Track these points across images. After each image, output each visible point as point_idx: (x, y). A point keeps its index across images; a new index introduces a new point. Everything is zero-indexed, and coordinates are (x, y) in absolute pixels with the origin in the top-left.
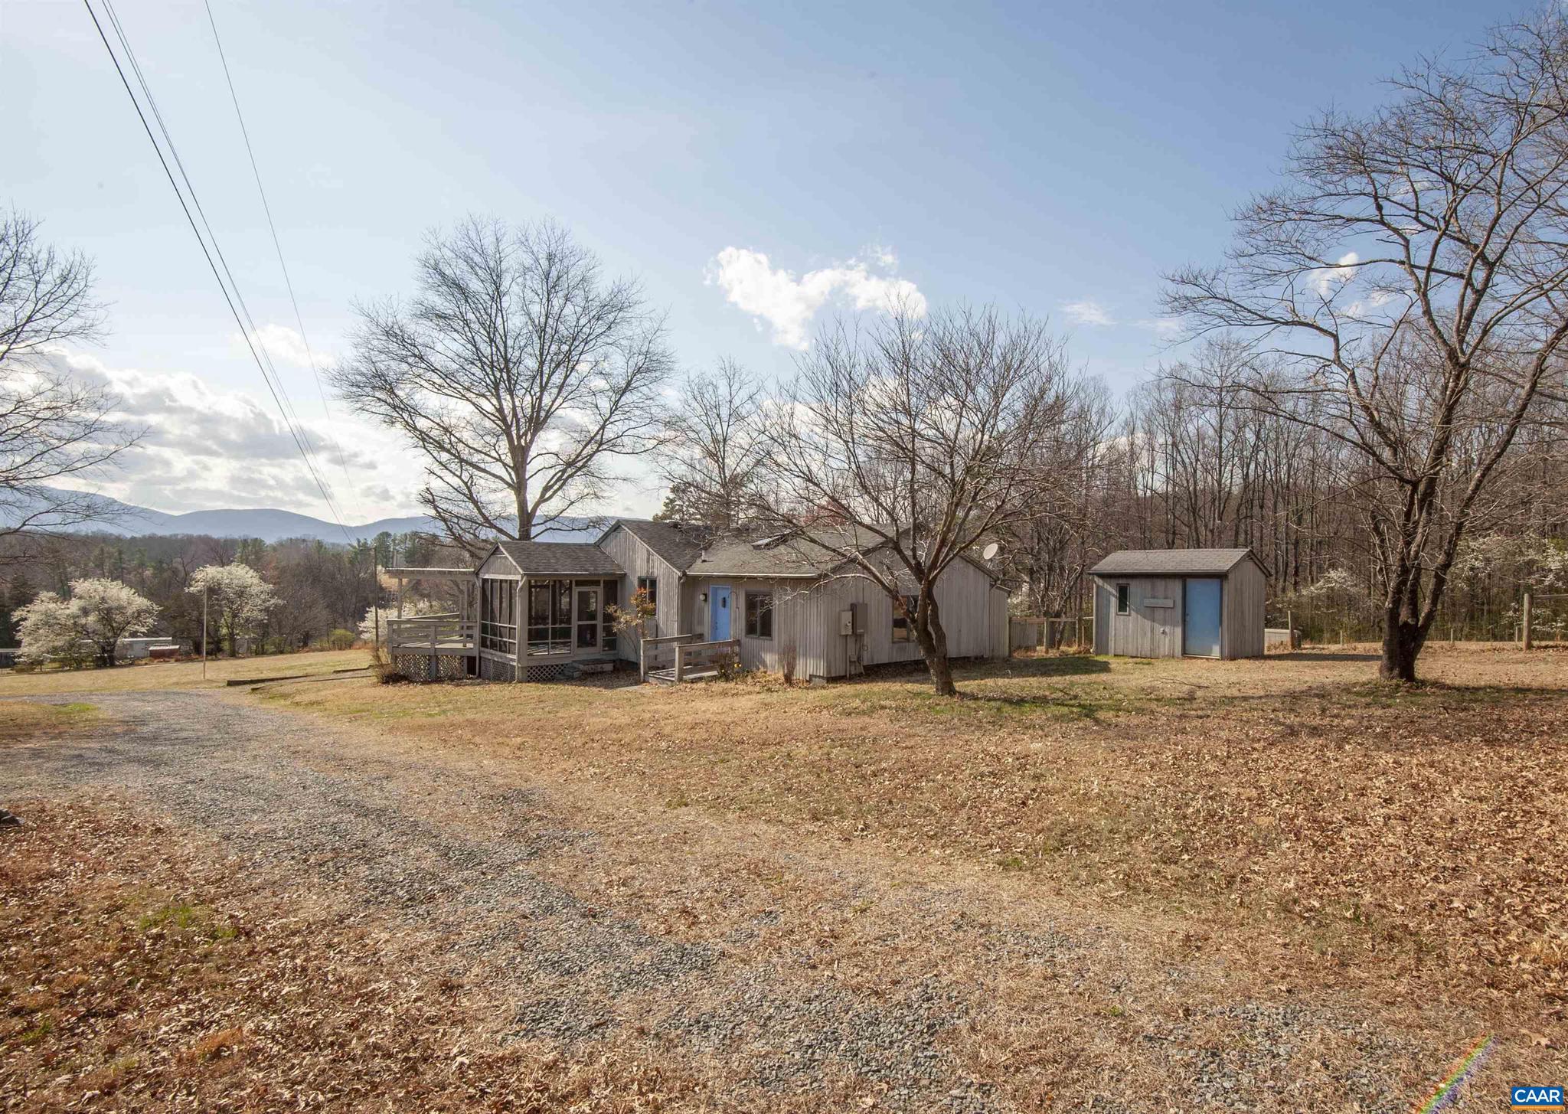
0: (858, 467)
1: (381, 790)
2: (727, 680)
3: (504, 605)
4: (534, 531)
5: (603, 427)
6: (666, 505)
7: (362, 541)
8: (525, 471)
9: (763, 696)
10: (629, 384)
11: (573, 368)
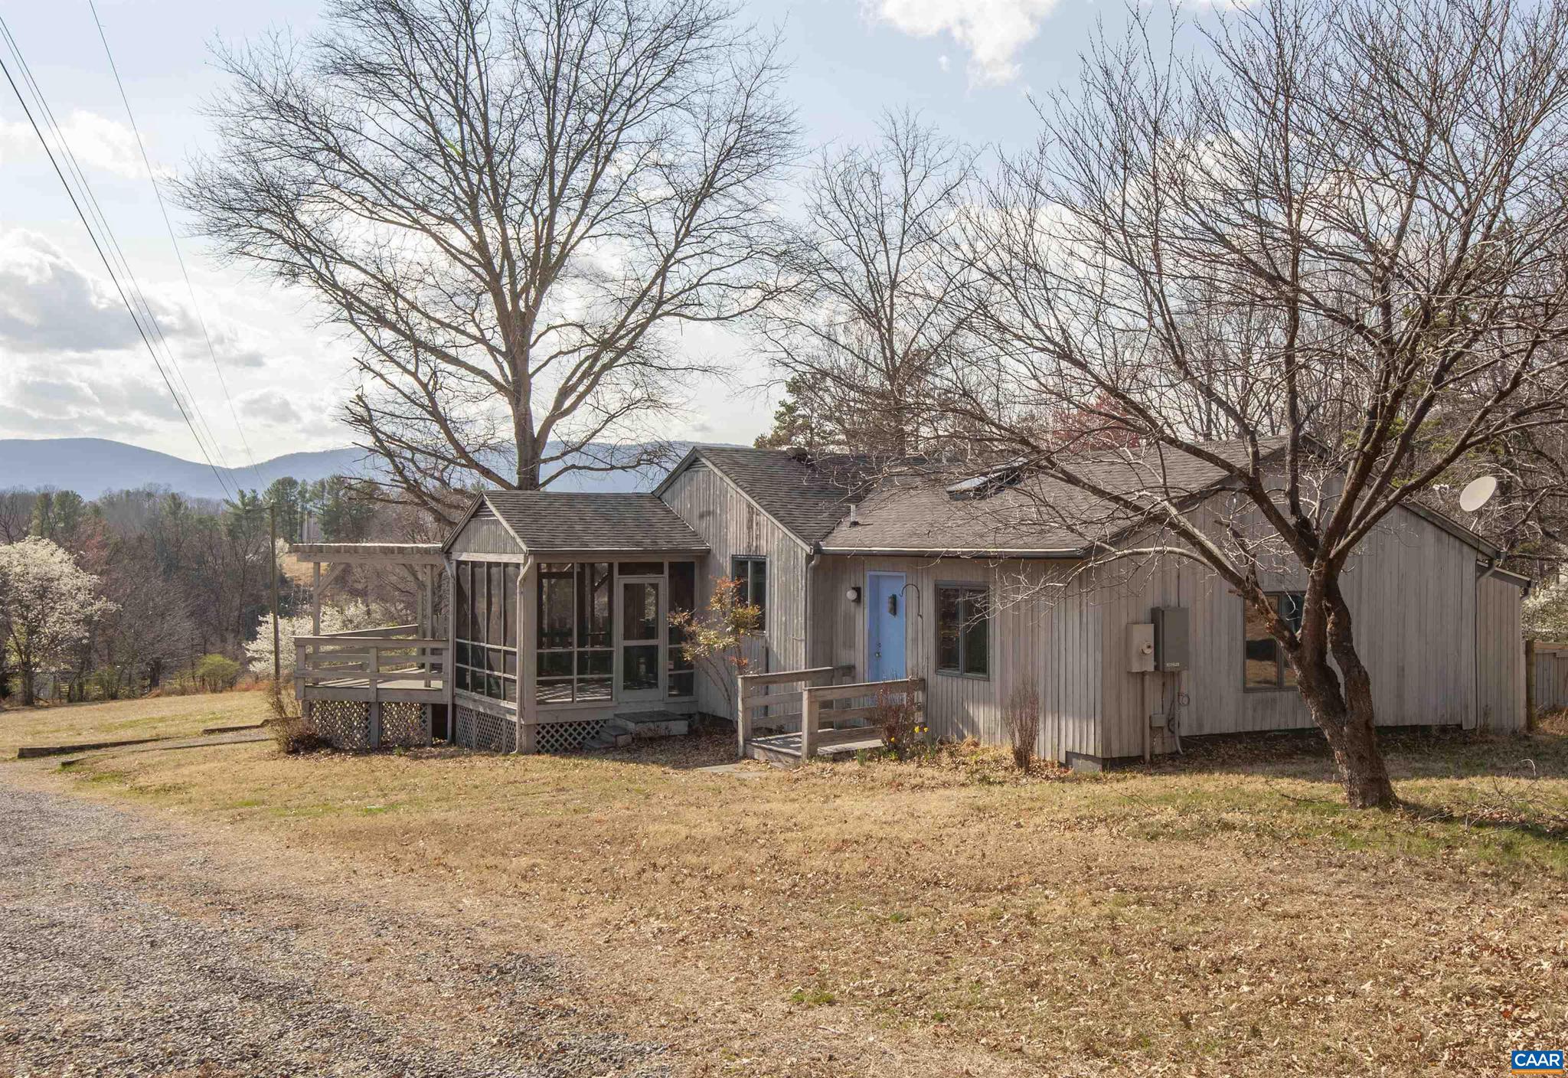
0: (1171, 325)
1: (286, 949)
2: (901, 759)
3: (494, 609)
4: (545, 472)
5: (662, 273)
6: (779, 417)
7: (249, 495)
8: (526, 360)
9: (972, 791)
10: (709, 182)
11: (607, 158)
